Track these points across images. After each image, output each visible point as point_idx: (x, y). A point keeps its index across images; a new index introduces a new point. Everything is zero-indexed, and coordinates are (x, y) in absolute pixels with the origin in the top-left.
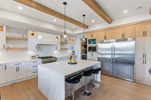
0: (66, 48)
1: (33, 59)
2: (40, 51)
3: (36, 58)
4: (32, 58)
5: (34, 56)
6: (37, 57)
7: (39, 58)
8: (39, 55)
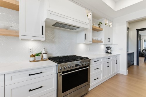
0: (99, 39)
1: (35, 61)
2: (53, 42)
3: (42, 60)
4: (32, 59)
5: (38, 55)
6: (45, 56)
7: (50, 59)
8: (50, 52)
